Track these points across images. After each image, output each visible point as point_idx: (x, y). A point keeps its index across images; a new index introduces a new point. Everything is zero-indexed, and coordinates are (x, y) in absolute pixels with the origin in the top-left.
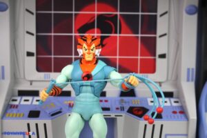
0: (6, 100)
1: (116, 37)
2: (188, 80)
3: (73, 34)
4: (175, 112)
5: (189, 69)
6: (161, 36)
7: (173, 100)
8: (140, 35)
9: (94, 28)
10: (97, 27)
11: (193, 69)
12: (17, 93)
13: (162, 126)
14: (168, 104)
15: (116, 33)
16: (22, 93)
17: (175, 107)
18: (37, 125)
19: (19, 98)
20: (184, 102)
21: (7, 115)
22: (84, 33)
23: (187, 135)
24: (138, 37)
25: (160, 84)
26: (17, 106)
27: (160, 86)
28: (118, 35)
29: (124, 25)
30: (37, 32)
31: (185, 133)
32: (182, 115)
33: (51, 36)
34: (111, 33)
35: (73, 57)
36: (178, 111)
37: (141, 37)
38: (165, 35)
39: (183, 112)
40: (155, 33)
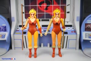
0: (15, 29)
1: (52, 6)
2: (77, 21)
3: (37, 5)
4: (72, 32)
5: (77, 17)
6: (67, 5)
7: (72, 28)
8: (60, 5)
9: (44, 3)
10: (45, 3)
11: (79, 17)
12: (19, 26)
13: (68, 36)
14: (70, 29)
15: (52, 4)
16: (20, 26)
17: (73, 30)
18: (25, 36)
19: (19, 28)
20: (76, 28)
21: (15, 33)
22: (41, 5)
23: (76, 40)
24: (59, 6)
25: (68, 22)
26: (19, 30)
27: (68, 23)
28: (53, 5)
29: (55, 2)
30: (25, 5)
31: (75, 39)
32: (75, 33)
33: (29, 6)
34: (50, 5)
35: (37, 13)
36: (73, 31)
37: (61, 6)
38: (69, 5)
39: (75, 32)
40: (66, 4)
